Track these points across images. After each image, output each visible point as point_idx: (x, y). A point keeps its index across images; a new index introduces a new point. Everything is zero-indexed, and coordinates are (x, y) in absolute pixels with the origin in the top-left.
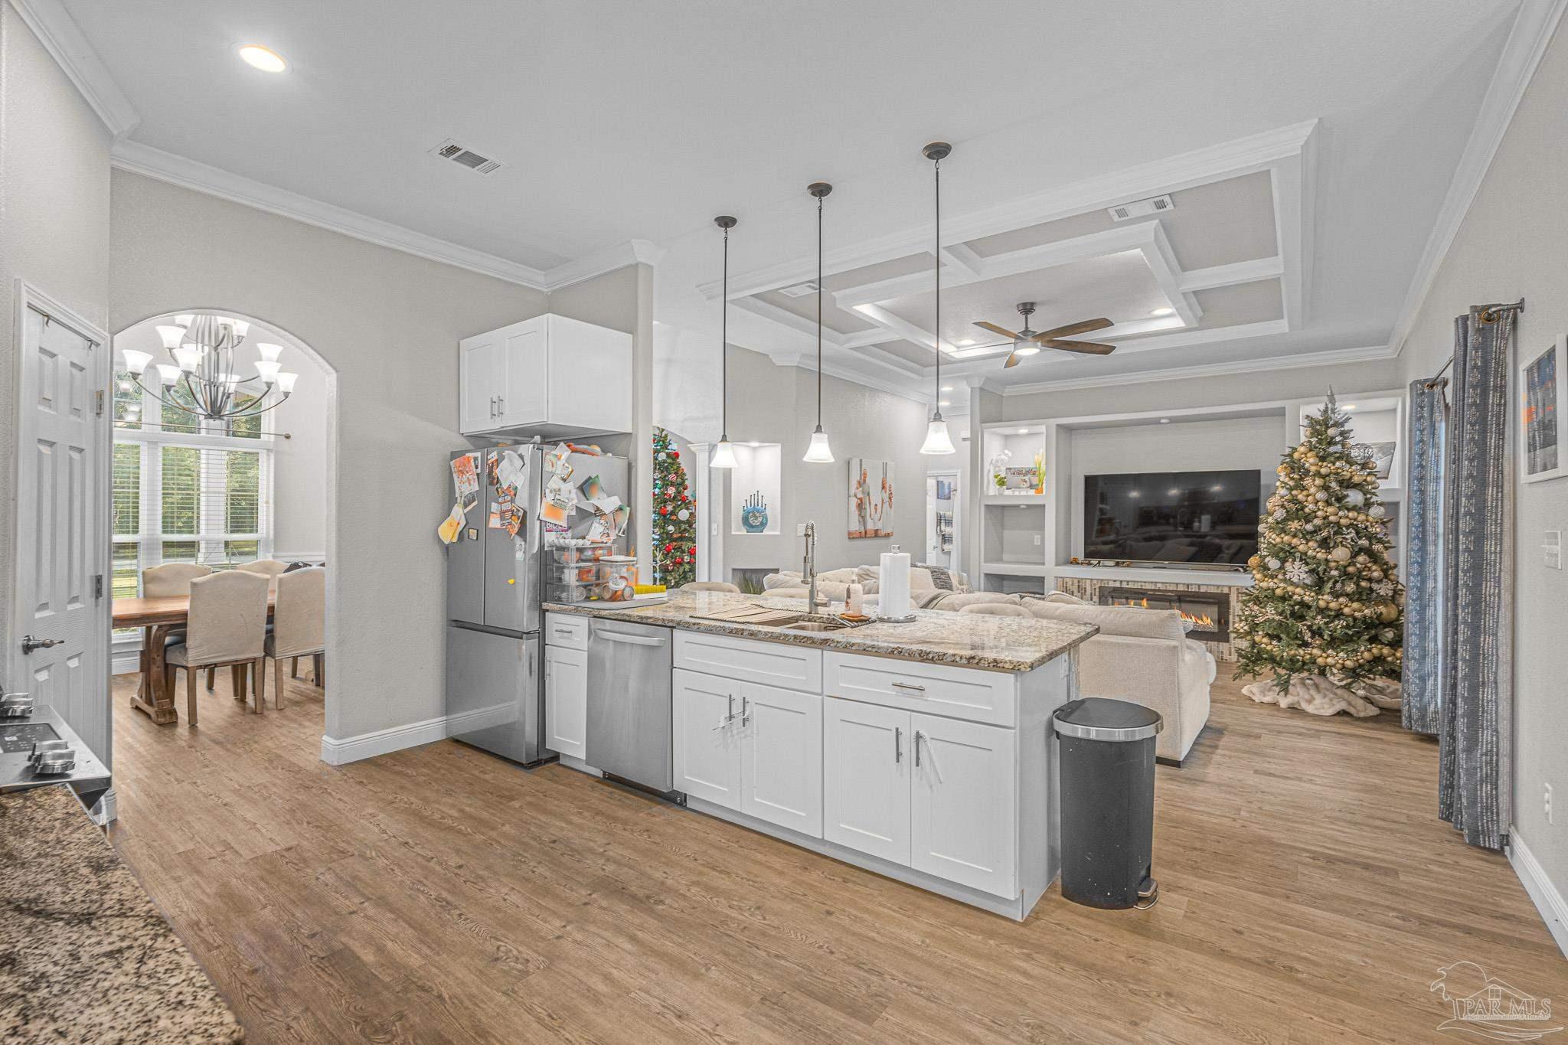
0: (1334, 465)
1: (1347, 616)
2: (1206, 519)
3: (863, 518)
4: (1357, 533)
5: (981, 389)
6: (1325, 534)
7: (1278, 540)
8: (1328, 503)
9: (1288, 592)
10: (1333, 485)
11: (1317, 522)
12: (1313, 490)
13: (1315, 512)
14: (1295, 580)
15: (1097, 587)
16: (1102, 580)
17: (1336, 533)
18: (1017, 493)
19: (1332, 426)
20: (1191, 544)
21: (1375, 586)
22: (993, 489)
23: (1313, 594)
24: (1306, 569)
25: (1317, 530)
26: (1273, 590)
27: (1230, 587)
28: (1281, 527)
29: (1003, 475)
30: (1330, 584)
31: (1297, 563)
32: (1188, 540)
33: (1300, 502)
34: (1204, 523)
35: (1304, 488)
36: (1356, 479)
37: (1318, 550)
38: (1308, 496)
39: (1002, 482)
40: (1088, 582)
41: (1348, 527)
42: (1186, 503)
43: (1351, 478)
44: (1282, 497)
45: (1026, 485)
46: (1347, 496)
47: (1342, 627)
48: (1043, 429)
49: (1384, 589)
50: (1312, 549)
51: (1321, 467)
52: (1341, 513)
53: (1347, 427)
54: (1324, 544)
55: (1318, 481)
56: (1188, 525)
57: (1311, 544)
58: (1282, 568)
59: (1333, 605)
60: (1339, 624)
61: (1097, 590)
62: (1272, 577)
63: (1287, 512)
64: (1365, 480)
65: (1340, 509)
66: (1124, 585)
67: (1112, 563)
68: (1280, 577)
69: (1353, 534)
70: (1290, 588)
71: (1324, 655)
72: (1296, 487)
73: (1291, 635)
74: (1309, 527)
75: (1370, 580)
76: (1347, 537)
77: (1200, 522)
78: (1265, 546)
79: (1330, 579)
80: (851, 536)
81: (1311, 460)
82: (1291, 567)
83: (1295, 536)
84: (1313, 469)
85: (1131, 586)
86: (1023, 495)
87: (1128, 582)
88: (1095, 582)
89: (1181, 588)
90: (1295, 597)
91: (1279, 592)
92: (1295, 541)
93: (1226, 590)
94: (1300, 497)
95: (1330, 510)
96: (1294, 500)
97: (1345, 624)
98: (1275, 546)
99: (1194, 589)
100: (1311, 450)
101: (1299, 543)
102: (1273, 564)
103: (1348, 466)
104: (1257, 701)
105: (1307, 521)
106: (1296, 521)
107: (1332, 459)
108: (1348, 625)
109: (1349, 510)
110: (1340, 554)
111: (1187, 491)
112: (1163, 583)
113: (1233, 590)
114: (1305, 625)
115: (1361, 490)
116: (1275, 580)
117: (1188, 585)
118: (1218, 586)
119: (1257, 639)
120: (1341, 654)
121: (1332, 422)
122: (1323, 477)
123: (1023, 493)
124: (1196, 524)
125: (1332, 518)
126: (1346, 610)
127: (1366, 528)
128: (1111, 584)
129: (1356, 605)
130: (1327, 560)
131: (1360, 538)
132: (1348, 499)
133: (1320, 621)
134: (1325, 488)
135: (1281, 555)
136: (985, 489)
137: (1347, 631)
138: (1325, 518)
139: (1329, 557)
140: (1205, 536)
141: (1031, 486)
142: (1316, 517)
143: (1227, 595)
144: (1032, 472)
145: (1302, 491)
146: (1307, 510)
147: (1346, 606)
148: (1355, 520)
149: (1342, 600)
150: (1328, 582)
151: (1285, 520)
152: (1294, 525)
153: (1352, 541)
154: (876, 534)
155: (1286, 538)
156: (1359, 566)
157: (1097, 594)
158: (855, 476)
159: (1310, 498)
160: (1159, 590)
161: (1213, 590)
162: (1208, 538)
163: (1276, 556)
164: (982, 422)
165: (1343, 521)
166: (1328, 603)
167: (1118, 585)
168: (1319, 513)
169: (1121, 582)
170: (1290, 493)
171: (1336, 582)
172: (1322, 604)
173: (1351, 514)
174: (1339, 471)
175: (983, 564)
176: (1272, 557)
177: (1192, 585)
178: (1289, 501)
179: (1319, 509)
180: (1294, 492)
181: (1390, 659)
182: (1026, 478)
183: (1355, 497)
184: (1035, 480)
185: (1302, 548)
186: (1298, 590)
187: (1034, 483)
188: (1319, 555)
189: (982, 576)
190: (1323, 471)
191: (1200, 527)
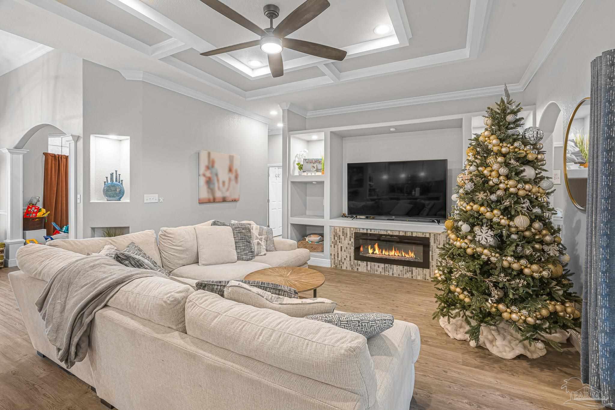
0: (512, 145)
1: (526, 276)
2: (418, 189)
3: (211, 190)
4: (531, 202)
5: (288, 110)
6: (507, 203)
7: (468, 208)
8: (508, 177)
9: (476, 252)
10: (512, 161)
11: (500, 193)
12: (495, 166)
13: (498, 185)
14: (483, 242)
15: (353, 233)
16: (356, 228)
17: (516, 203)
18: (309, 174)
19: (509, 113)
20: (410, 203)
21: (546, 248)
22: (297, 172)
23: (497, 255)
24: (492, 233)
25: (499, 201)
26: (465, 249)
27: (430, 234)
28: (469, 197)
29: (302, 163)
30: (513, 248)
31: (484, 228)
32: (409, 201)
33: (485, 177)
34: (417, 192)
35: (487, 166)
36: (530, 157)
37: (501, 217)
38: (491, 171)
39: (301, 168)
40: (348, 229)
41: (524, 198)
42: (410, 182)
43: (526, 156)
44: (471, 173)
45: (314, 169)
46: (524, 170)
47: (523, 286)
48: (322, 135)
49: (552, 251)
50: (496, 215)
51: (501, 147)
52: (520, 186)
53: (519, 115)
54: (506, 212)
55: (500, 159)
56: (410, 193)
57: (495, 212)
58: (472, 231)
59: (515, 266)
60: (521, 282)
61: (353, 234)
62: (464, 237)
63: (475, 184)
64: (537, 158)
65: (518, 182)
66: (369, 232)
67: (363, 217)
68: (469, 237)
69: (528, 204)
70: (479, 249)
71: (508, 310)
72: (481, 165)
73: (480, 289)
74: (493, 197)
75: (542, 242)
76: (524, 205)
77: (415, 191)
78: (458, 212)
79: (512, 243)
80: (201, 202)
81: (495, 142)
82: (479, 231)
83: (482, 205)
84: (495, 149)
85: (373, 232)
86: (312, 176)
87: (371, 230)
88: (352, 229)
89: (402, 234)
90: (483, 257)
91: (469, 251)
92: (482, 209)
93: (428, 236)
94: (486, 172)
95: (511, 183)
96: (481, 175)
97: (525, 283)
98: (466, 212)
99: (409, 234)
100: (492, 134)
101: (486, 211)
102: (465, 228)
103: (523, 146)
104: (452, 337)
105: (492, 193)
106: (482, 192)
107: (511, 140)
108: (528, 284)
109: (526, 182)
110: (521, 221)
111: (410, 176)
112: (391, 231)
113: (432, 235)
114: (491, 281)
115: (533, 167)
116: (466, 241)
117: (406, 232)
118: (423, 233)
119: (452, 288)
120: (524, 312)
121: (509, 111)
122: (504, 155)
123: (313, 174)
124: (413, 192)
125: (512, 190)
126: (527, 271)
127: (537, 198)
128: (362, 231)
129: (535, 267)
130: (509, 226)
131: (534, 207)
132: (524, 174)
133: (503, 278)
134: (507, 164)
135: (471, 220)
136: (291, 172)
137: (527, 290)
138: (506, 190)
139: (511, 223)
140: (416, 199)
141: (317, 170)
142: (499, 189)
143: (428, 239)
144: (318, 161)
145: (486, 167)
146: (491, 183)
147: (526, 267)
148: (530, 191)
149: (523, 262)
150: (510, 245)
151: (473, 191)
152: (481, 196)
153: (528, 209)
154: (224, 200)
155: (475, 207)
156: (533, 230)
157: (353, 237)
158: (204, 162)
159: (494, 173)
160: (389, 235)
161: (420, 235)
162: (418, 200)
163: (466, 221)
164: (289, 131)
165: (521, 193)
166: (510, 264)
167: (365, 231)
168: (502, 186)
169: (367, 229)
170: (478, 170)
171: (517, 245)
172: (505, 264)
173: (527, 187)
174: (516, 150)
175: (290, 218)
176: (464, 222)
177: (408, 232)
178: (476, 176)
179: (501, 182)
180: (480, 169)
181: (561, 314)
182: (315, 165)
183: (529, 172)
184: (320, 166)
185: (488, 215)
186: (486, 251)
187: (319, 168)
188: (503, 222)
189: (289, 225)
190: (504, 150)
191: (415, 194)
